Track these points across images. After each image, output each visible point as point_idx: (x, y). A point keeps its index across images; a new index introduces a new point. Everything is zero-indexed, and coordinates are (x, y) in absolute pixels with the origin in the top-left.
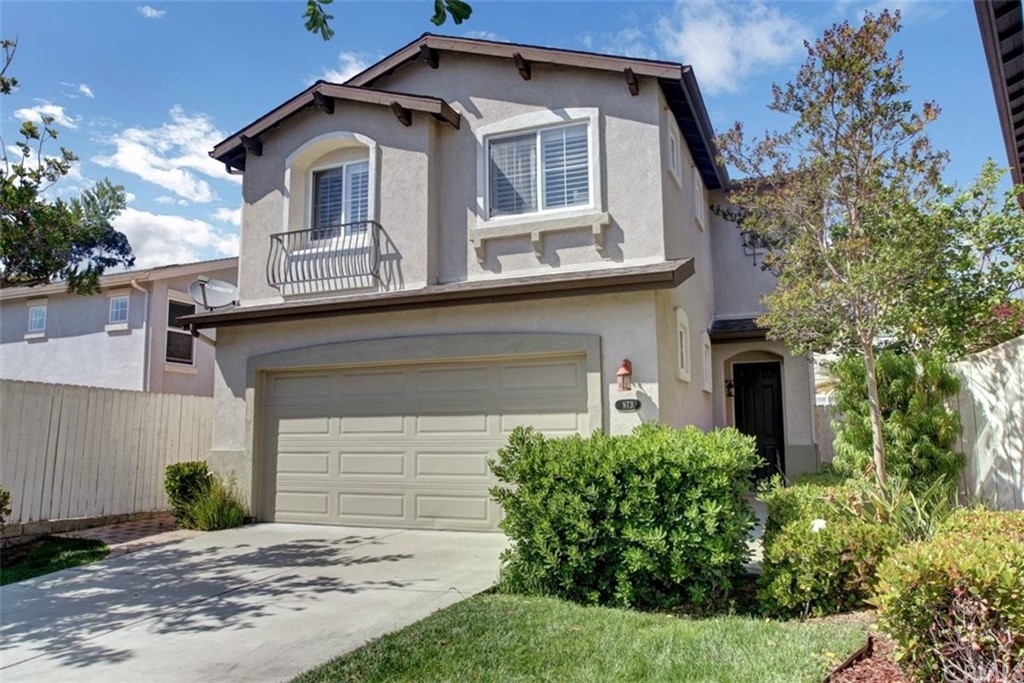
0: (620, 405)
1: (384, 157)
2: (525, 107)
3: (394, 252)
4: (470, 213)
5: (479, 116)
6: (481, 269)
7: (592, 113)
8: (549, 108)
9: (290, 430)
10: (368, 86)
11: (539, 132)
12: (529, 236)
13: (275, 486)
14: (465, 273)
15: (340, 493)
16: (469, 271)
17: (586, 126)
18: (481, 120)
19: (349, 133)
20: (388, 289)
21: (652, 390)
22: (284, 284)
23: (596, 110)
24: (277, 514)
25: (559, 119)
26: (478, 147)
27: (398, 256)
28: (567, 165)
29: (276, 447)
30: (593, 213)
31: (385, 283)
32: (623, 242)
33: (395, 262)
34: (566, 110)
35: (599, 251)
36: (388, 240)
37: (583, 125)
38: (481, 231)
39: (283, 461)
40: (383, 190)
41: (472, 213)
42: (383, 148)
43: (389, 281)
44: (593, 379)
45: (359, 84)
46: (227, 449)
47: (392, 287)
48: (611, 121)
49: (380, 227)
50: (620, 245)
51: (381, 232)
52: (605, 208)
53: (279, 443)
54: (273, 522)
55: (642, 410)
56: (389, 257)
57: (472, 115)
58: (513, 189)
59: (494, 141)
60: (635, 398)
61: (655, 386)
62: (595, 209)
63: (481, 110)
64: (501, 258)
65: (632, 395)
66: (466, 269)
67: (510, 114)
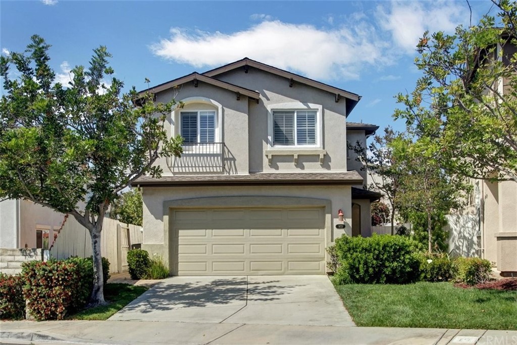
0: (337, 226)
1: (225, 113)
2: (289, 99)
3: (232, 157)
4: (264, 143)
5: (268, 99)
6: (269, 167)
7: (320, 107)
8: (301, 102)
9: (184, 235)
10: (215, 77)
11: (296, 111)
12: (293, 156)
13: (178, 260)
14: (262, 169)
15: (213, 262)
16: (264, 168)
17: (316, 112)
18: (269, 102)
19: (208, 99)
20: (229, 173)
21: (349, 221)
22: (174, 167)
23: (321, 106)
24: (179, 272)
25: (305, 107)
26: (268, 114)
27: (234, 159)
28: (308, 127)
29: (178, 242)
30: (320, 149)
31: (228, 170)
32: (330, 162)
33: (232, 162)
34: (309, 104)
35: (321, 165)
36: (229, 151)
37: (315, 111)
38: (270, 152)
39: (181, 249)
40: (225, 128)
41: (266, 143)
42: (225, 108)
43: (230, 170)
44: (328, 217)
45: (210, 76)
46: (152, 243)
47: (231, 173)
48: (327, 111)
49: (225, 145)
50: (329, 163)
51: (225, 147)
52: (324, 148)
53: (179, 241)
54: (178, 276)
55: (346, 228)
56: (230, 159)
57: (265, 98)
58: (283, 134)
59: (275, 112)
60: (343, 224)
61: (351, 220)
62: (320, 148)
63: (269, 97)
64: (278, 164)
65: (342, 223)
66: (262, 167)
67: (283, 101)
